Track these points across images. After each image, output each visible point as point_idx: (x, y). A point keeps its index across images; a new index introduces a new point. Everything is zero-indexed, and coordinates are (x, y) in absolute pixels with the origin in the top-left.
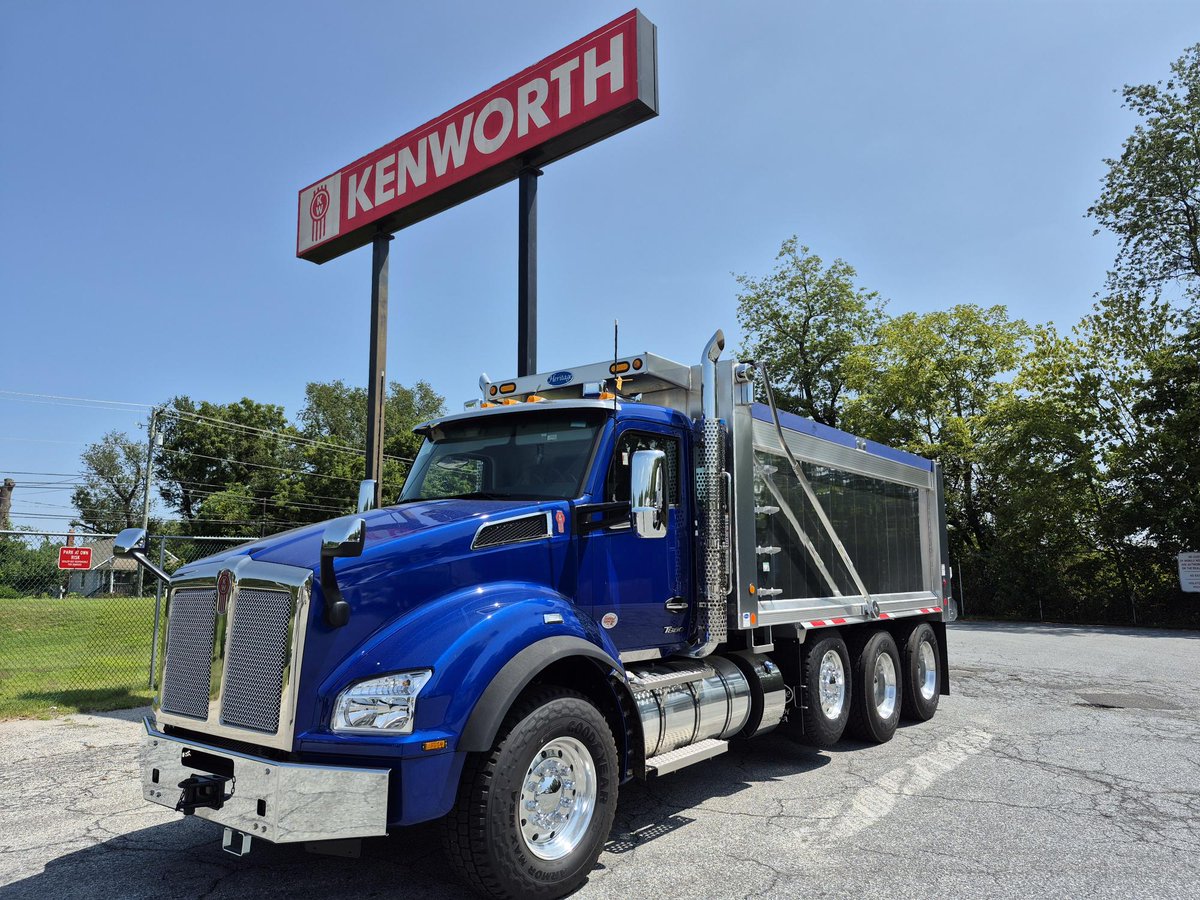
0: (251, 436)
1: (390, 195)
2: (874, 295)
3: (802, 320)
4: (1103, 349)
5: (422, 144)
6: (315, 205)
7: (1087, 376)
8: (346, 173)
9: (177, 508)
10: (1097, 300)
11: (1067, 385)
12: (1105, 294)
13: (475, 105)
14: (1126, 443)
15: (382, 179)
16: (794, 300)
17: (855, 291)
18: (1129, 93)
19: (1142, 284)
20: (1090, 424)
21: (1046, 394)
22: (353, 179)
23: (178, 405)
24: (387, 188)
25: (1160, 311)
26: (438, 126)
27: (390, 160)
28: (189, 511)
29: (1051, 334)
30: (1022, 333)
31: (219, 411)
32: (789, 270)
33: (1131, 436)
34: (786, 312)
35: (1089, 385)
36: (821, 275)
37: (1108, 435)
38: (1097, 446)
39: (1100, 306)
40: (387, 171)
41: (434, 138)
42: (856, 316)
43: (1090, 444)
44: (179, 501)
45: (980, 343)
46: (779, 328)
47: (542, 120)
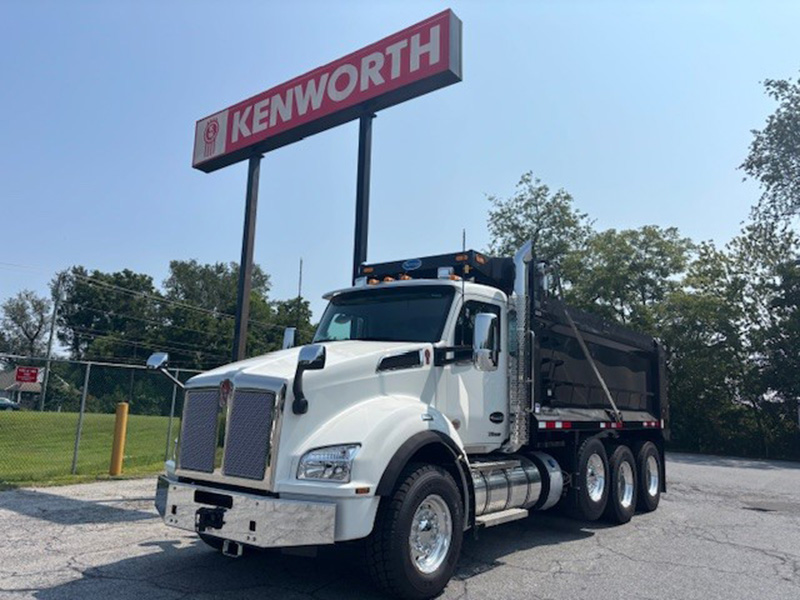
0: (128, 297)
1: (264, 126)
2: (585, 216)
3: (534, 231)
4: (747, 260)
5: (290, 93)
6: (208, 131)
7: (736, 279)
8: (232, 110)
9: (69, 347)
10: (744, 226)
11: (722, 285)
12: (750, 223)
13: (330, 68)
14: (762, 328)
15: (258, 116)
16: (528, 216)
17: (572, 211)
18: (769, 84)
19: (776, 216)
20: (737, 314)
21: (706, 291)
22: (237, 115)
23: (75, 271)
24: (262, 121)
25: (787, 236)
26: (302, 81)
27: (265, 103)
28: (78, 350)
29: (711, 249)
30: (688, 247)
31: (106, 278)
32: (525, 194)
33: (766, 322)
34: (523, 225)
35: (737, 286)
36: (549, 199)
37: (750, 322)
38: (742, 329)
39: (746, 231)
40: (262, 110)
41: (299, 89)
42: (572, 230)
43: (738, 327)
44: (70, 342)
45: (660, 253)
46: (516, 236)
47: (379, 80)
